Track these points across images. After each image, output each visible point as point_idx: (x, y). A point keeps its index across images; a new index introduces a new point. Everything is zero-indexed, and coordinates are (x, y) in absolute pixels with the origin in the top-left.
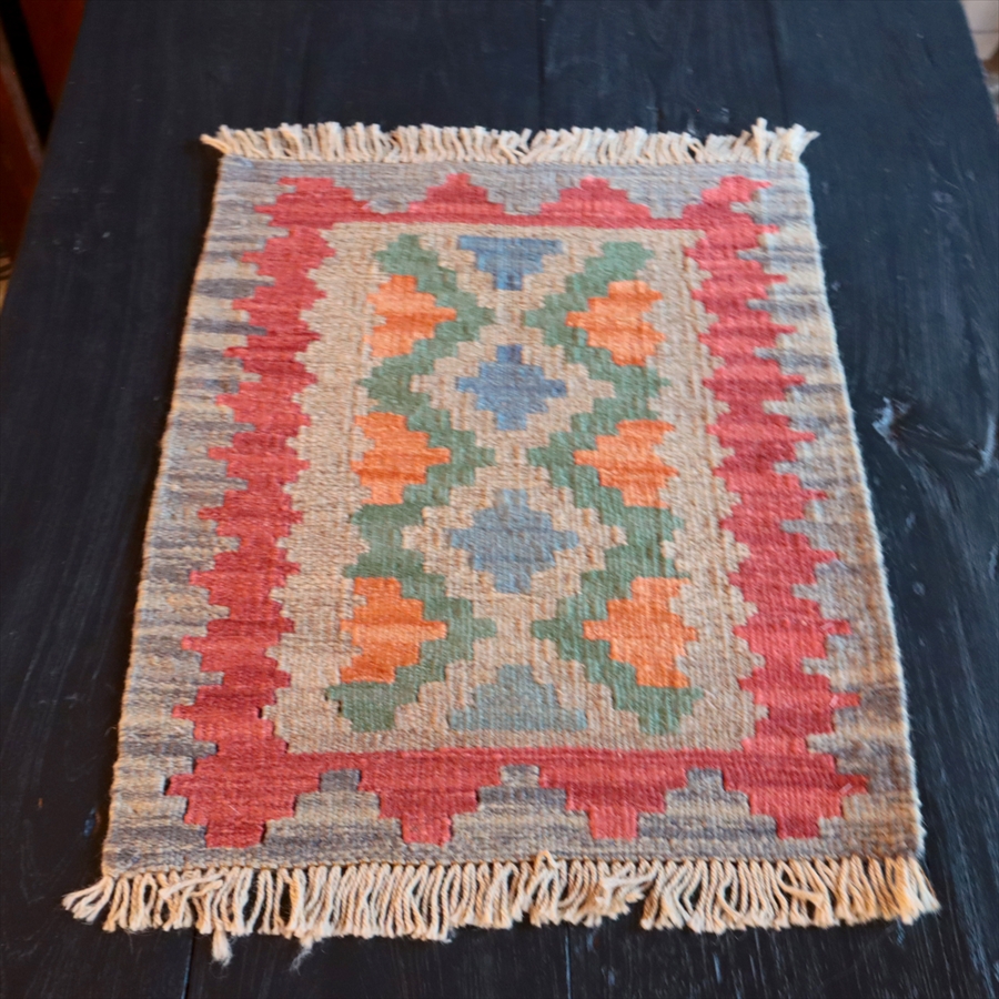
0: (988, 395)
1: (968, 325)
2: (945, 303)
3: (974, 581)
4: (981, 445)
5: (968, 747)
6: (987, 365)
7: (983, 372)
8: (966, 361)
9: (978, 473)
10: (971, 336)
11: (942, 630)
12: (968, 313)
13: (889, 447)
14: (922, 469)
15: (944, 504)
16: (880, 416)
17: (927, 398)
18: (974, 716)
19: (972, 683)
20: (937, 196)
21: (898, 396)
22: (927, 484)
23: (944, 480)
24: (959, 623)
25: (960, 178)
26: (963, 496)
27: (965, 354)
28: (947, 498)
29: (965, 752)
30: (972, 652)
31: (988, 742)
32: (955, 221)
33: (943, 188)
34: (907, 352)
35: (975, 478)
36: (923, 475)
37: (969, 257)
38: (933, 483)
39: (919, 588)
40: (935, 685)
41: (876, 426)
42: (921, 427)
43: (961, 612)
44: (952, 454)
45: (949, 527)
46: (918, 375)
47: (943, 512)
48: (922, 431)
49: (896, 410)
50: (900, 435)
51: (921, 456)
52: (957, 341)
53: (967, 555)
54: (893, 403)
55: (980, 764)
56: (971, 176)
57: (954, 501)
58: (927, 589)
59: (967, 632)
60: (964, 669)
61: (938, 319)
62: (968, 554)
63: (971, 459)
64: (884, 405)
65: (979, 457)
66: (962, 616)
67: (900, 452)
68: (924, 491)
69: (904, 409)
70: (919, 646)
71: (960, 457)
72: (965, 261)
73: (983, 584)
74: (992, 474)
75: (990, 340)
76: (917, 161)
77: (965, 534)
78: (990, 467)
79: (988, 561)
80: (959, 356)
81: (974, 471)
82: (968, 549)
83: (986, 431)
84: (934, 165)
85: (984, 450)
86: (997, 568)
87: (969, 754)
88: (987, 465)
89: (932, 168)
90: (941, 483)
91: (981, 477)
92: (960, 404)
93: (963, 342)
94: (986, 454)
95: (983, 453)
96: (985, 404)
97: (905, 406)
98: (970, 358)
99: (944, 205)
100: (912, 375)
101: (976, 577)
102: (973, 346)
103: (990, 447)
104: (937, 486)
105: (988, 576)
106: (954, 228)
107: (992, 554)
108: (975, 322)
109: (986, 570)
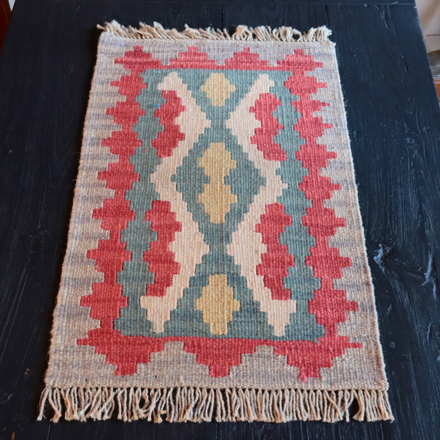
0: (429, 244)
1: (421, 207)
2: (410, 195)
3: (419, 342)
4: (425, 270)
5: (413, 429)
6: (430, 229)
7: (427, 232)
8: (419, 225)
9: (423, 284)
10: (421, 212)
11: (403, 367)
12: (421, 201)
13: (381, 270)
14: (396, 282)
15: (406, 300)
16: (378, 254)
17: (400, 245)
18: (417, 414)
19: (417, 396)
20: (408, 139)
21: (386, 244)
22: (399, 290)
23: (406, 288)
24: (411, 363)
25: (420, 131)
26: (416, 297)
27: (419, 222)
28: (407, 297)
29: (412, 433)
30: (416, 378)
31: (423, 427)
32: (416, 152)
33: (411, 136)
34: (391, 220)
35: (422, 287)
36: (397, 285)
37: (422, 172)
38: (402, 290)
39: (393, 345)
40: (399, 397)
41: (375, 258)
42: (396, 260)
43: (412, 358)
44: (410, 274)
45: (408, 312)
46: (396, 232)
47: (405, 305)
48: (396, 262)
49: (384, 251)
50: (385, 263)
51: (396, 274)
52: (415, 216)
53: (416, 328)
54: (383, 247)
56: (424, 129)
57: (411, 299)
58: (396, 345)
59: (415, 369)
60: (413, 388)
61: (406, 203)
63: (420, 277)
64: (379, 248)
65: (424, 277)
66: (413, 360)
67: (385, 272)
68: (397, 293)
69: (388, 250)
70: (392, 375)
71: (415, 276)
72: (420, 174)
73: (423, 344)
74: (430, 285)
75: (431, 215)
76: (398, 121)
77: (416, 317)
78: (429, 281)
79: (427, 332)
80: (416, 223)
81: (421, 284)
82: (417, 325)
83: (428, 262)
84: (407, 123)
85: (426, 273)
86: (430, 334)
87: (414, 434)
88: (428, 280)
89: (406, 126)
90: (405, 289)
91: (424, 287)
92: (416, 248)
93: (418, 216)
94: (427, 275)
95: (425, 274)
96: (427, 249)
97: (389, 248)
98: (421, 224)
99: (411, 144)
100: (393, 233)
101: (420, 340)
102: (422, 218)
103: (429, 271)
104: (403, 290)
105: (426, 340)
106: (415, 156)
107: (429, 328)
108: (424, 206)
109: (426, 336)
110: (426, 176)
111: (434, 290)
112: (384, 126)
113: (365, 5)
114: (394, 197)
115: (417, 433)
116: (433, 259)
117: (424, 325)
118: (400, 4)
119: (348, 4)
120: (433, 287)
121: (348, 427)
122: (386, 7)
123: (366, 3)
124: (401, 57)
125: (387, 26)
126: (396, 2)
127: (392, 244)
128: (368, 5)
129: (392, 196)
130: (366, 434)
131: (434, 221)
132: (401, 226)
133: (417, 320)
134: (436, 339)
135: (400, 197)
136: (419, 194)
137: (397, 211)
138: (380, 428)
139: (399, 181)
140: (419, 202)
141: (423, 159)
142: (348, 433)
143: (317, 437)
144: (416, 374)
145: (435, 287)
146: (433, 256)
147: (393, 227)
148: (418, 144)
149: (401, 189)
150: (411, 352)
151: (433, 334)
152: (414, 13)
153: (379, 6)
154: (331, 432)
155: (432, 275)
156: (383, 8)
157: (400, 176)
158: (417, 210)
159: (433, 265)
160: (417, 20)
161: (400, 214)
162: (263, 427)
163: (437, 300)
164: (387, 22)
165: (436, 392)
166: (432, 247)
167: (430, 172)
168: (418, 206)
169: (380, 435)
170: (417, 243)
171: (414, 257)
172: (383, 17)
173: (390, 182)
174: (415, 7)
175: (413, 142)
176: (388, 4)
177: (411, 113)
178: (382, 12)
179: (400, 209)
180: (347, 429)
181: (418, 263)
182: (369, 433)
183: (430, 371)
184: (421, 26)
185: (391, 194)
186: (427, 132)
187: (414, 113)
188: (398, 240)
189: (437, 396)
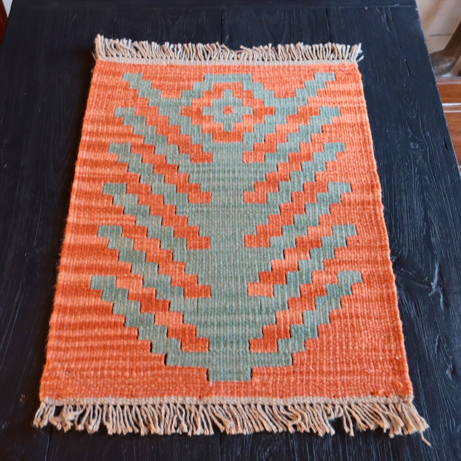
0: (435, 252)
1: (426, 214)
2: (415, 202)
3: (427, 355)
4: (431, 279)
6: (435, 237)
7: (433, 240)
8: (425, 233)
9: (429, 295)
10: (426, 219)
12: (426, 208)
14: (402, 292)
15: (413, 311)
17: (405, 254)
19: (426, 412)
20: (412, 144)
22: (405, 301)
23: (413, 298)
24: (420, 377)
25: (423, 136)
26: (423, 308)
27: (424, 230)
28: (414, 308)
29: (422, 451)
30: (425, 393)
32: (420, 157)
33: (415, 141)
34: (396, 229)
35: (428, 298)
36: (403, 296)
37: (427, 177)
38: (408, 301)
42: (402, 269)
43: (420, 371)
44: (417, 284)
46: (401, 241)
47: (412, 316)
48: (402, 272)
51: (402, 285)
52: (420, 223)
55: (429, 458)
56: (428, 134)
57: (418, 310)
59: (423, 384)
61: (411, 210)
62: (424, 340)
63: (426, 287)
65: (431, 287)
66: (421, 374)
71: (422, 286)
72: (425, 179)
73: (431, 357)
74: (437, 295)
75: (437, 222)
76: (402, 126)
77: (423, 329)
78: (436, 292)
79: (435, 344)
80: (421, 231)
81: (428, 294)
82: (425, 337)
83: (434, 272)
84: (411, 128)
85: (433, 282)
86: (438, 347)
87: (424, 452)
88: (434, 290)
89: (409, 130)
90: (411, 299)
91: (431, 297)
92: (422, 257)
93: (423, 224)
94: (434, 285)
95: (432, 284)
96: (434, 257)
97: (394, 258)
98: (426, 232)
99: (415, 150)
100: (399, 241)
101: (428, 353)
102: (428, 225)
103: (436, 280)
104: (410, 302)
105: (434, 352)
106: (420, 162)
107: (437, 340)
108: (429, 213)
109: (433, 349)
110: (430, 182)
111: (441, 300)
112: (387, 131)
113: (366, 8)
114: (398, 204)
115: (427, 452)
116: (440, 268)
117: (432, 338)
118: (402, 6)
119: (348, 7)
120: (440, 297)
121: (356, 448)
122: (386, 9)
123: (367, 6)
124: (403, 60)
125: (388, 29)
126: (398, 5)
127: (398, 253)
128: (369, 9)
129: (396, 204)
130: (374, 454)
131: (440, 228)
132: (406, 233)
133: (424, 332)
134: (444, 351)
135: (404, 204)
136: (423, 201)
137: (402, 218)
138: (388, 447)
139: (403, 187)
140: (424, 209)
141: (428, 164)
142: (356, 453)
143: (324, 458)
144: (424, 389)
145: (442, 297)
146: (440, 265)
147: (398, 236)
148: (422, 148)
149: (406, 195)
150: (419, 366)
151: (441, 347)
152: (415, 15)
153: (381, 9)
154: (338, 453)
155: (438, 284)
156: (384, 11)
157: (405, 182)
158: (422, 217)
159: (440, 274)
160: (419, 23)
161: (405, 222)
162: (268, 450)
163: (445, 311)
164: (388, 25)
165: (445, 408)
166: (439, 256)
167: (435, 177)
168: (423, 213)
169: (388, 455)
170: (423, 252)
171: (420, 266)
172: (384, 20)
173: (394, 189)
174: (417, 9)
175: (417, 147)
176: (389, 7)
177: (415, 117)
178: (383, 15)
179: (405, 216)
180: (354, 449)
181: (424, 272)
182: (377, 452)
183: (439, 385)
184: (422, 29)
185: (395, 201)
186: (431, 137)
187: (417, 117)
188: (404, 249)
189: (446, 412)
